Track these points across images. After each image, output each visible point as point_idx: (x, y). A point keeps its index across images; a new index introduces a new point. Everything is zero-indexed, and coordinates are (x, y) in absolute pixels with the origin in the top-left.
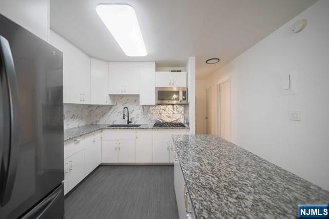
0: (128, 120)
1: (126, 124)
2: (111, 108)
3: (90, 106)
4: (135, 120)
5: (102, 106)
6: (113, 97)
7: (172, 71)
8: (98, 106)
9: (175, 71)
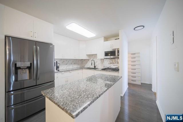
0: (95, 66)
1: (94, 68)
2: (89, 60)
3: (82, 60)
4: (98, 66)
5: (86, 59)
6: (89, 56)
7: (115, 39)
8: (85, 60)
9: (117, 39)
